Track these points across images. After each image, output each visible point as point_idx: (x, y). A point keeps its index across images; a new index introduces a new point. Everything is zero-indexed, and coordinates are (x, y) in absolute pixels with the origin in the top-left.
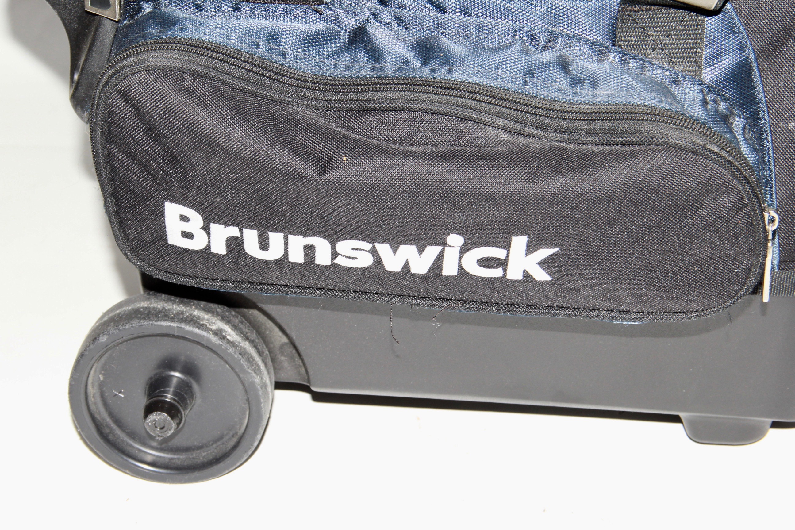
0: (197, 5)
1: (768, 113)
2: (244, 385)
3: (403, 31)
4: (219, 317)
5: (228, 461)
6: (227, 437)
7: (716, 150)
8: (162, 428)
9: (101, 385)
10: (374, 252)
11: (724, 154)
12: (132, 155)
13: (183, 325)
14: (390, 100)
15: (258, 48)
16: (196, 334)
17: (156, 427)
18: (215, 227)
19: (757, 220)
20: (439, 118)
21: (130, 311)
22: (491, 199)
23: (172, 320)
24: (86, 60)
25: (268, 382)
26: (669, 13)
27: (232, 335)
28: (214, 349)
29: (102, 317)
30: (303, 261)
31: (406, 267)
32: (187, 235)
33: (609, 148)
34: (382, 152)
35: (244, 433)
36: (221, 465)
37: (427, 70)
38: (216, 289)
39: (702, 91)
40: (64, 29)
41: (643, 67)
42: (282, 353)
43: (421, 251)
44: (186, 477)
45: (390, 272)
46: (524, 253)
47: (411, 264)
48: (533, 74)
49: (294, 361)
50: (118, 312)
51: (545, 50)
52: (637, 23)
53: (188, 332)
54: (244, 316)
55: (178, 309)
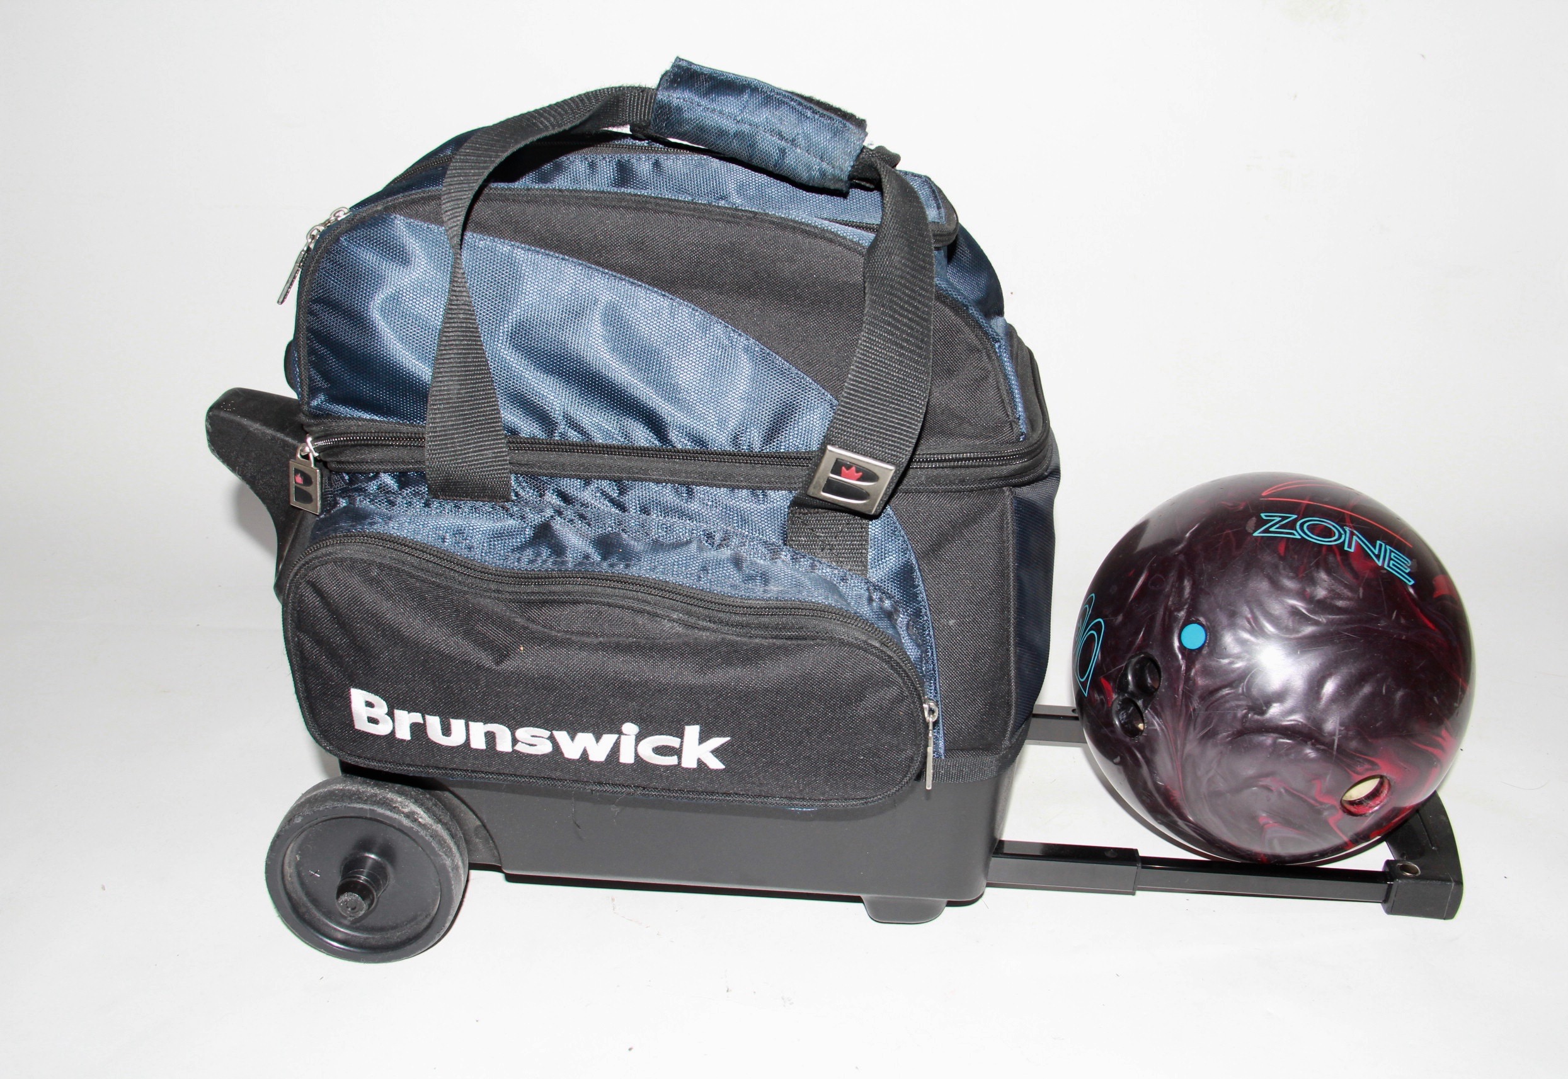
0: (390, 500)
1: (930, 610)
2: (435, 867)
3: (585, 528)
4: (413, 800)
5: (420, 941)
6: (421, 918)
7: (877, 645)
8: (353, 909)
9: (298, 865)
10: (552, 738)
11: (885, 649)
12: (319, 641)
13: (375, 808)
14: (569, 593)
15: (444, 542)
16: (388, 817)
17: (348, 907)
18: (399, 714)
19: (916, 711)
20: (617, 611)
21: (325, 793)
22: (662, 690)
23: (365, 802)
24: (289, 551)
25: (460, 864)
26: (835, 516)
27: (424, 817)
28: (405, 831)
29: (301, 798)
30: (485, 748)
31: (585, 753)
32: (373, 721)
33: (779, 642)
34: (555, 643)
35: (436, 914)
36: (414, 945)
37: (605, 565)
38: (403, 773)
39: (868, 589)
40: (272, 523)
41: (813, 566)
42: (477, 836)
43: (598, 739)
44: (380, 956)
45: (569, 760)
46: (697, 742)
47: (589, 752)
48: (707, 570)
49: (489, 844)
50: (314, 793)
51: (720, 548)
52: (806, 525)
53: (380, 814)
54: (439, 799)
55: (372, 791)
